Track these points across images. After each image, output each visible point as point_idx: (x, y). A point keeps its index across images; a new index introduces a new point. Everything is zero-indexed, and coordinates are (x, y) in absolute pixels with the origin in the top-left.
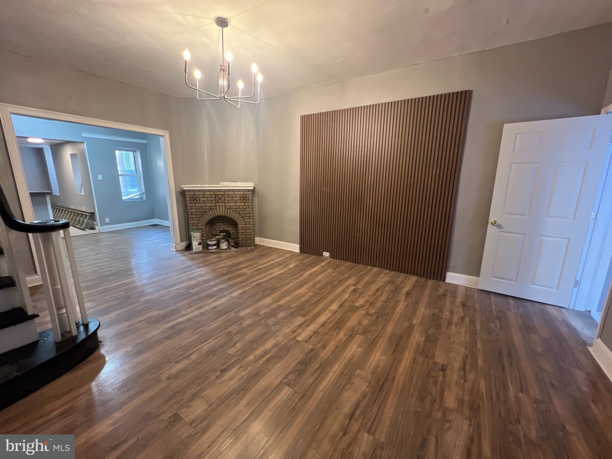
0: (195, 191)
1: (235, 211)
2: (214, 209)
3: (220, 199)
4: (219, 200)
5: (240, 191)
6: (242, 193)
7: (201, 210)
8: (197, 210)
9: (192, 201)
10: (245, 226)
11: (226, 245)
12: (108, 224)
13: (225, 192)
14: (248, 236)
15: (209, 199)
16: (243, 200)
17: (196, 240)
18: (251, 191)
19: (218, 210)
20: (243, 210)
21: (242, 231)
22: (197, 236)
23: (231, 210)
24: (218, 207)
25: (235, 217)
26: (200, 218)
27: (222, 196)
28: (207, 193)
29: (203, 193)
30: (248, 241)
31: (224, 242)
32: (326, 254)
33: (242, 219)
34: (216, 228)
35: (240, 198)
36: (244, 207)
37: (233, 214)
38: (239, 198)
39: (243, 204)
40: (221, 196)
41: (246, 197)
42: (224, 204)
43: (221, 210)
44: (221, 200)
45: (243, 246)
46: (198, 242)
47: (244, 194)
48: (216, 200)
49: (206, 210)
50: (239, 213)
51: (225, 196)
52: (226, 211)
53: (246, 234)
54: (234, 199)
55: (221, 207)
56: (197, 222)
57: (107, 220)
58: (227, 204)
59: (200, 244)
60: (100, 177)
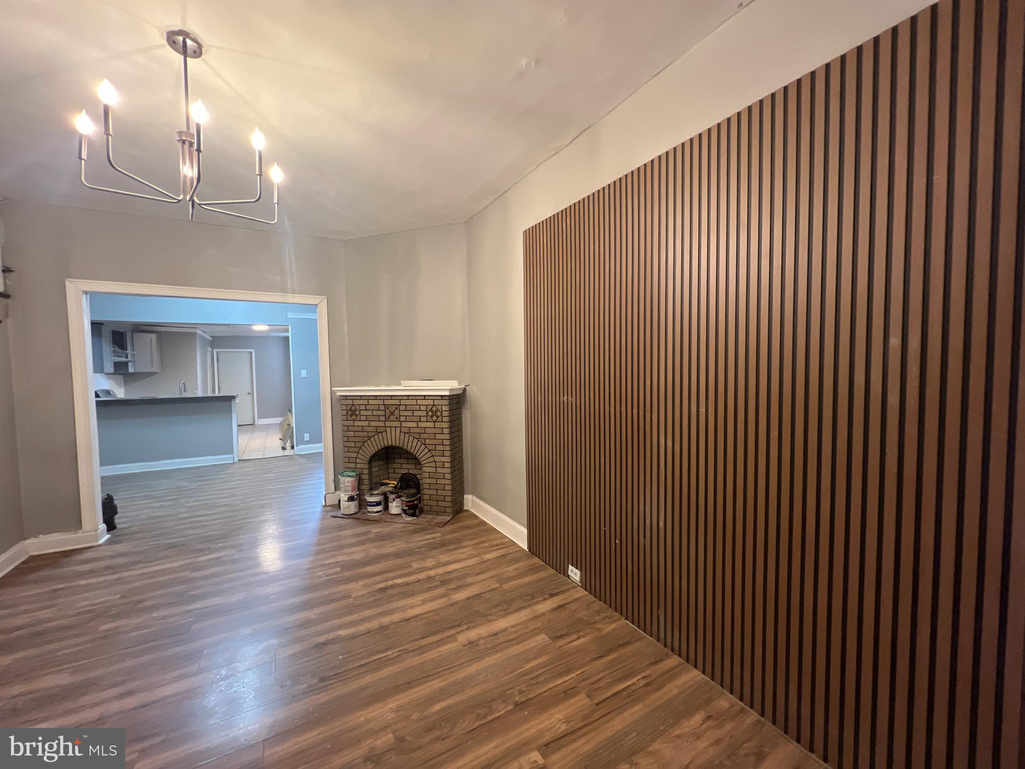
0: (355, 398)
1: (417, 439)
2: (382, 432)
3: (392, 413)
4: (390, 416)
5: (426, 398)
6: (431, 402)
7: (361, 434)
8: (357, 434)
9: (349, 416)
10: (433, 470)
11: (398, 506)
12: (308, 442)
13: (401, 401)
14: (439, 493)
15: (375, 413)
16: (432, 417)
17: (345, 491)
18: (446, 398)
19: (389, 435)
20: (432, 436)
21: (428, 481)
22: (347, 484)
23: (411, 437)
24: (388, 429)
25: (417, 449)
26: (360, 448)
27: (396, 408)
28: (371, 402)
29: (365, 402)
30: (440, 504)
31: (394, 501)
32: (575, 574)
33: (429, 455)
34: (395, 468)
35: (427, 413)
36: (433, 431)
37: (414, 444)
38: (424, 413)
39: (431, 425)
40: (393, 408)
41: (437, 410)
42: (397, 424)
43: (393, 434)
44: (394, 416)
45: (430, 512)
46: (347, 496)
47: (434, 405)
48: (385, 416)
49: (371, 434)
50: (424, 442)
51: (402, 408)
52: (402, 437)
53: (436, 488)
54: (416, 413)
55: (393, 429)
56: (355, 455)
57: (307, 437)
58: (404, 424)
59: (351, 499)
60: (304, 373)
